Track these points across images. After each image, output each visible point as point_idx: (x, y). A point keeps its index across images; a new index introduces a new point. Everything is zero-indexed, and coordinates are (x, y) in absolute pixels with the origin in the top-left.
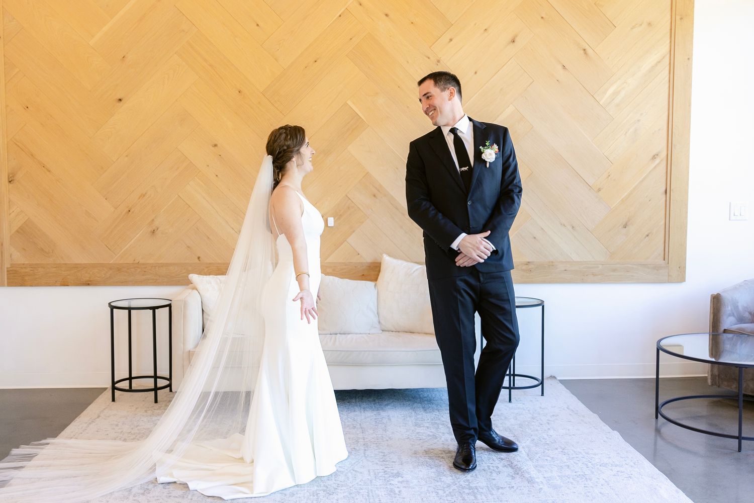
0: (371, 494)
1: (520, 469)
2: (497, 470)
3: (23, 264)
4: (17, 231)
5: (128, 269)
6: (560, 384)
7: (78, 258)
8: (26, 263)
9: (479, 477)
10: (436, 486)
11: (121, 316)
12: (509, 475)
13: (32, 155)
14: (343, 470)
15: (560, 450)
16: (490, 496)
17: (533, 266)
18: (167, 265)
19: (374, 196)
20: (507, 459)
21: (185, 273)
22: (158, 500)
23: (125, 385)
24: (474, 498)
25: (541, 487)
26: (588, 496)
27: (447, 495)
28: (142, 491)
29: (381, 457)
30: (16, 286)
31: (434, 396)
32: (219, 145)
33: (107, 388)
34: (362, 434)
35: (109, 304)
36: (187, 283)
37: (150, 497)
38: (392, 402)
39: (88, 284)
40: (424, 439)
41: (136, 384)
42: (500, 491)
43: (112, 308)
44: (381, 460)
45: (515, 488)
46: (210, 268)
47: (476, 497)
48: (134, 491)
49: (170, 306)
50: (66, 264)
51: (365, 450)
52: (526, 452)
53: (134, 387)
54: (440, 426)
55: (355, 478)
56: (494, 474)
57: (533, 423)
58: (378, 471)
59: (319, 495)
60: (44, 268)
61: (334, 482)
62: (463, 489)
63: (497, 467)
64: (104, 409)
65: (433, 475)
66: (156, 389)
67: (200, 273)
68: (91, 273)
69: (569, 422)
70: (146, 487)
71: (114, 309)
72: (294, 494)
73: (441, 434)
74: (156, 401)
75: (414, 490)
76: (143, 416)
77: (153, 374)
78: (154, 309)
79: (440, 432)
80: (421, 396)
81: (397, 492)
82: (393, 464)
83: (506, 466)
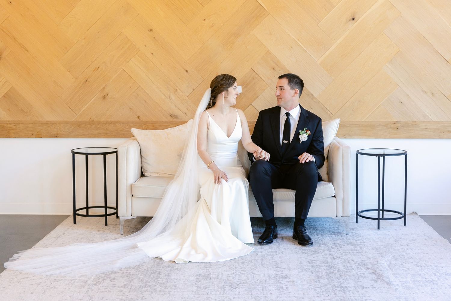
0: (265, 289)
1: (381, 276)
2: (363, 276)
3: (9, 121)
4: (4, 96)
5: (85, 125)
6: (420, 218)
7: (50, 117)
8: (11, 120)
9: (349, 280)
10: (315, 285)
11: (80, 159)
12: (372, 279)
13: (14, 39)
14: (245, 273)
15: (415, 263)
16: (356, 293)
17: (400, 125)
18: (114, 122)
19: (274, 69)
20: (372, 269)
21: (127, 128)
22: (106, 288)
23: (84, 212)
24: (343, 294)
25: (397, 287)
26: (434, 295)
27: (323, 292)
28: (95, 283)
29: (274, 265)
30: (3, 138)
31: (318, 224)
32: (154, 30)
33: (70, 215)
34: (261, 249)
35: (72, 150)
36: (130, 136)
37: (100, 287)
38: (286, 228)
39: (56, 136)
40: (309, 254)
41: (91, 212)
42: (365, 289)
43: (74, 153)
44: (274, 267)
45: (376, 288)
46: (147, 125)
47: (345, 293)
48: (89, 282)
49: (116, 152)
50: (40, 121)
51: (262, 260)
52: (387, 264)
53: (90, 214)
54: (322, 245)
55: (254, 278)
56: (361, 279)
57: (395, 245)
58: (272, 274)
59: (225, 288)
60: (24, 124)
61: (238, 280)
62: (336, 287)
63: (364, 274)
64: (68, 229)
65: (313, 278)
66: (106, 215)
67: (140, 127)
68: (58, 128)
69: (424, 244)
70: (98, 280)
71: (75, 154)
72: (207, 288)
73: (322, 251)
74: (106, 224)
75: (297, 287)
76: (96, 234)
77: (104, 205)
78: (105, 154)
79: (322, 250)
80: (309, 225)
81: (285, 288)
82: (284, 269)
83: (370, 273)
